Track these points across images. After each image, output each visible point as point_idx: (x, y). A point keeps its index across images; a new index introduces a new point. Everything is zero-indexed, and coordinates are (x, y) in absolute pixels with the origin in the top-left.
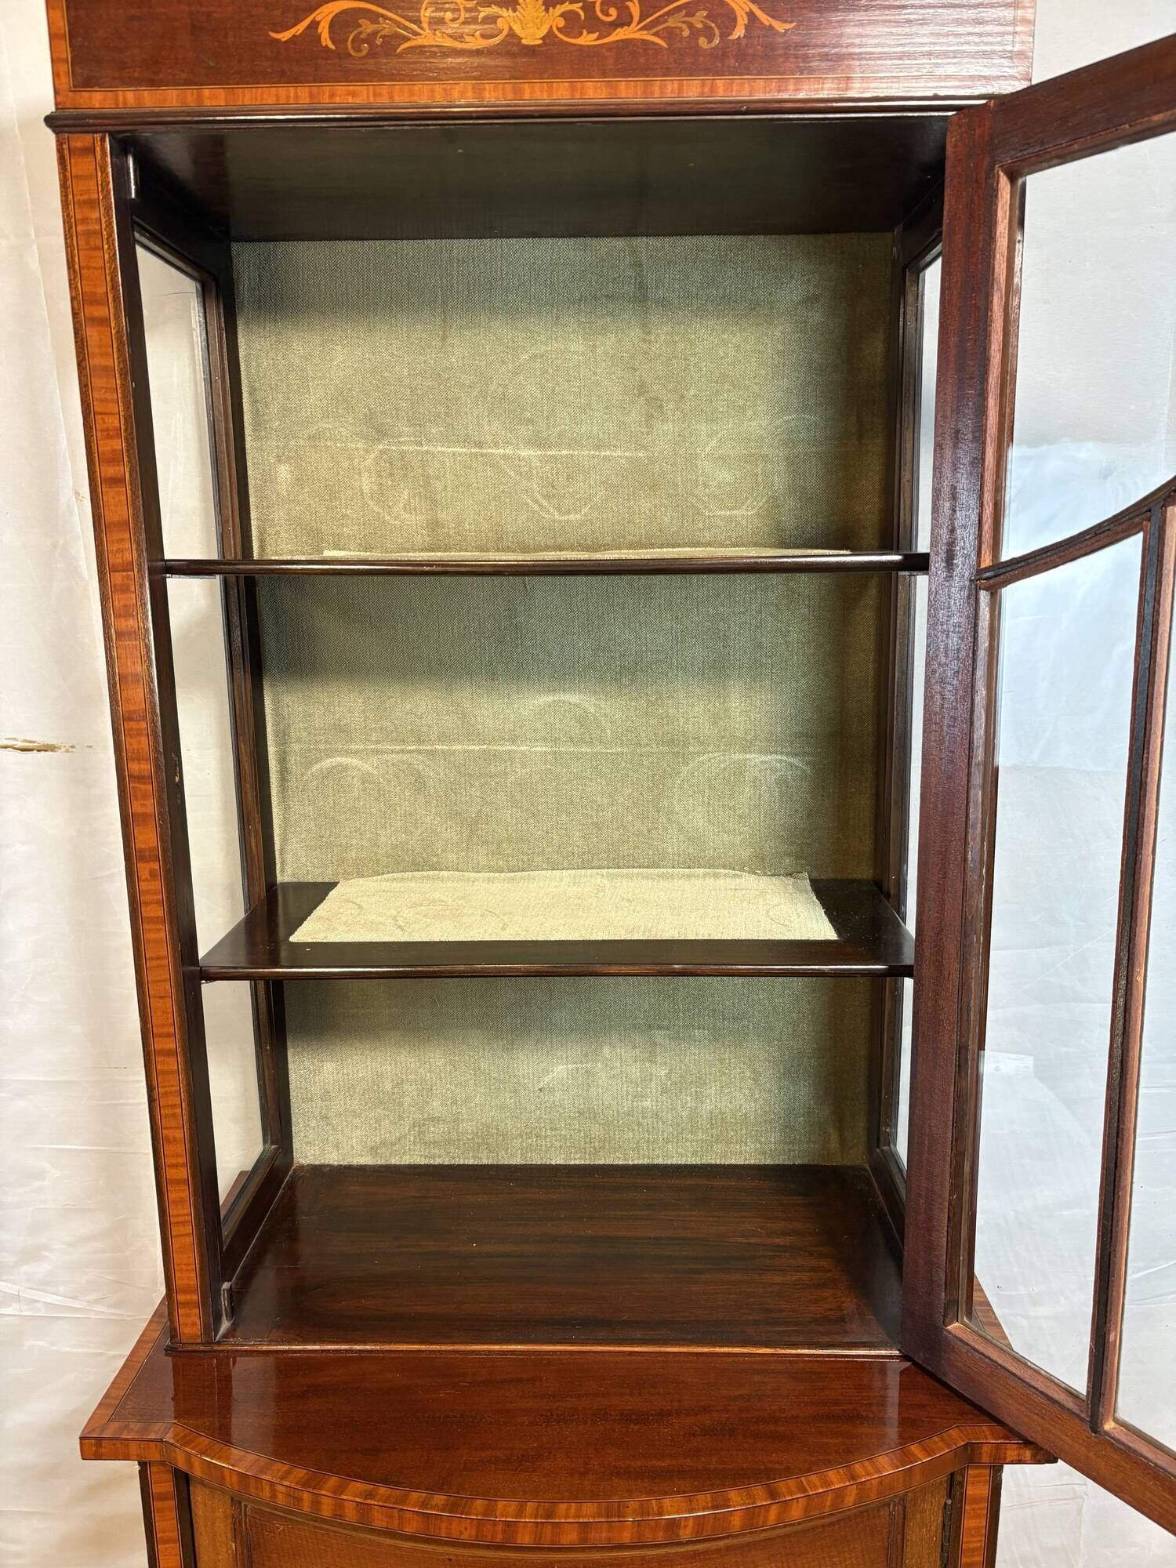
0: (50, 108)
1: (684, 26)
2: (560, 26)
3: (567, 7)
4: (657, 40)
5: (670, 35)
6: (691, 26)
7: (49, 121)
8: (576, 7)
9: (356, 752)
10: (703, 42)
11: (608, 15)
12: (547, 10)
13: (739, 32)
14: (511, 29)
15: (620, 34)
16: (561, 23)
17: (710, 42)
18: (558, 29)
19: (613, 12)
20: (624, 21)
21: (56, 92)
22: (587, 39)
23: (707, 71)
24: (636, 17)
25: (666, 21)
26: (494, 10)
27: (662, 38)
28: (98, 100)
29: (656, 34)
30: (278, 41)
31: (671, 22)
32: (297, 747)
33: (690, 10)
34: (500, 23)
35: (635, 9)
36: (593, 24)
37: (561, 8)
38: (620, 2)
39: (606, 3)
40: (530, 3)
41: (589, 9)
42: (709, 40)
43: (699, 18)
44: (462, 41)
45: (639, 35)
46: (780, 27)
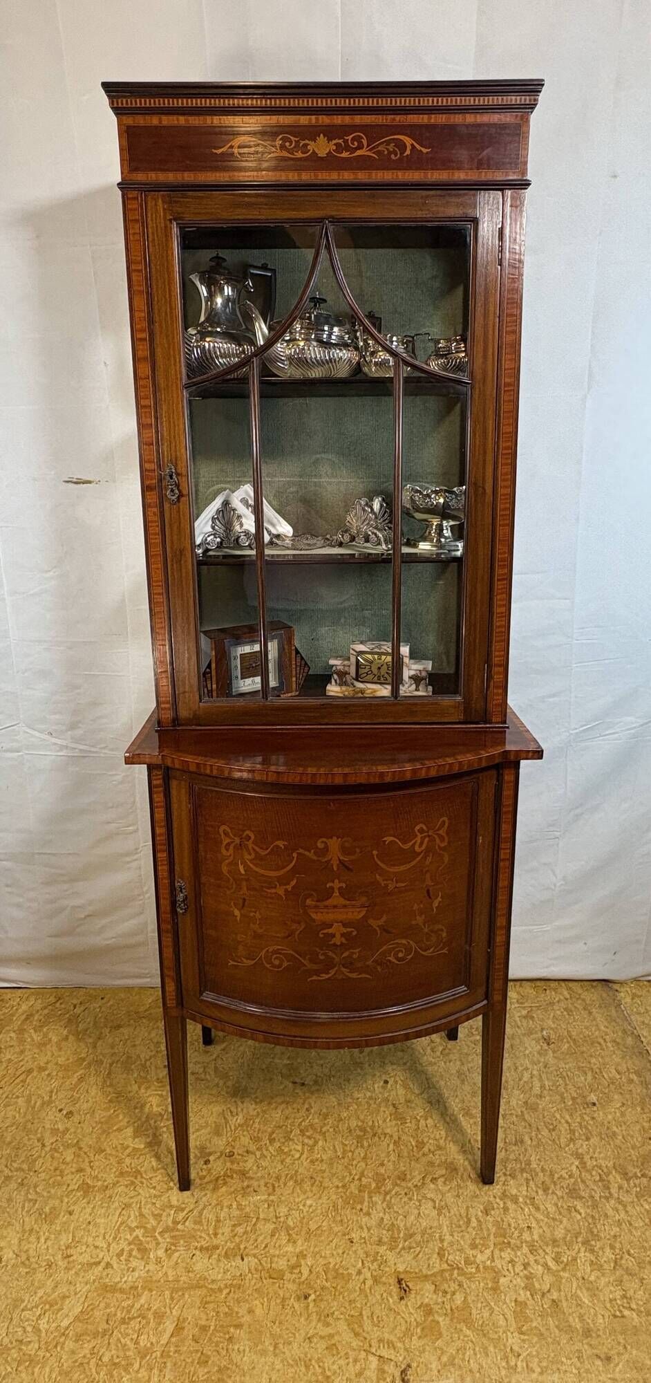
0: (119, 180)
1: (385, 150)
3: (337, 141)
4: (374, 155)
5: (379, 153)
6: (387, 149)
7: (118, 184)
8: (341, 141)
9: (229, 482)
10: (393, 156)
11: (353, 144)
12: (328, 142)
13: (408, 152)
14: (313, 150)
15: (359, 153)
16: (335, 148)
17: (396, 156)
18: (332, 150)
19: (356, 143)
20: (360, 147)
21: (122, 173)
22: (345, 155)
23: (394, 169)
24: (365, 146)
26: (307, 142)
27: (376, 154)
28: (140, 177)
29: (374, 153)
30: (216, 154)
31: (379, 148)
32: (203, 480)
33: (388, 143)
34: (309, 147)
35: (365, 142)
36: (347, 148)
37: (334, 142)
38: (358, 139)
39: (353, 139)
40: (322, 139)
41: (346, 142)
42: (396, 155)
43: (391, 147)
44: (293, 154)
45: (366, 153)
46: (424, 150)
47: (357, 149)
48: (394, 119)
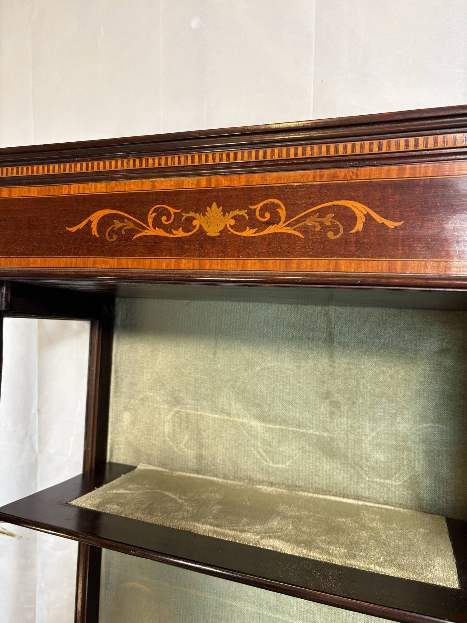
1: (317, 224)
2: (232, 224)
3: (237, 212)
4: (297, 234)
5: (306, 230)
6: (321, 224)
8: (243, 213)
10: (330, 235)
11: (264, 217)
12: (224, 215)
13: (359, 227)
14: (201, 226)
15: (271, 230)
16: (233, 222)
17: (336, 234)
18: (230, 226)
19: (268, 215)
20: (275, 220)
22: (249, 233)
23: (333, 255)
24: (283, 219)
25: (305, 221)
26: (192, 214)
27: (301, 232)
29: (297, 230)
30: (70, 232)
31: (308, 222)
33: (322, 213)
34: (195, 223)
35: (282, 213)
36: (253, 223)
37: (233, 214)
38: (272, 209)
39: (263, 210)
40: (214, 210)
41: (251, 213)
42: (336, 232)
43: (328, 220)
44: (172, 233)
45: (284, 230)
46: (390, 224)
47: (268, 224)
48: (334, 176)
